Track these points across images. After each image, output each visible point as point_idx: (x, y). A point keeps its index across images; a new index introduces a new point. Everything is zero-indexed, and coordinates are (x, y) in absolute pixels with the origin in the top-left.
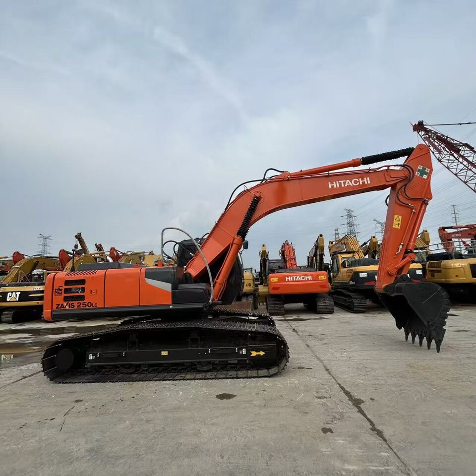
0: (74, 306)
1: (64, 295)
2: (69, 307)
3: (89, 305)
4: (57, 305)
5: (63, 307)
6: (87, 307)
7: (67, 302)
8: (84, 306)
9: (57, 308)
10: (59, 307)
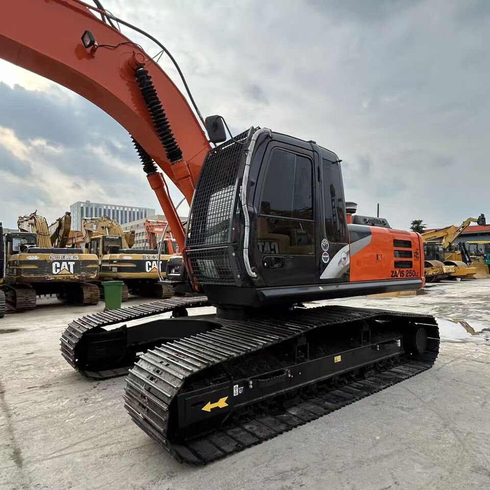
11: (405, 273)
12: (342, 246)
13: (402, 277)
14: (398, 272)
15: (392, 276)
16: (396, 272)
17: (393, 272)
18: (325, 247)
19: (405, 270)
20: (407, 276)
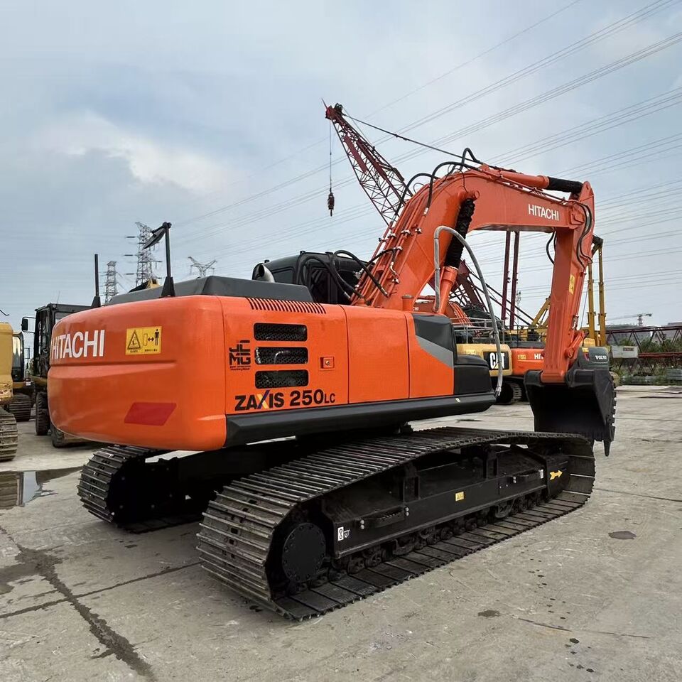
0: (282, 401)
1: (256, 367)
2: (271, 406)
3: (319, 397)
4: (237, 398)
5: (255, 406)
6: (313, 404)
7: (264, 390)
8: (307, 400)
9: (238, 408)
10: (245, 404)
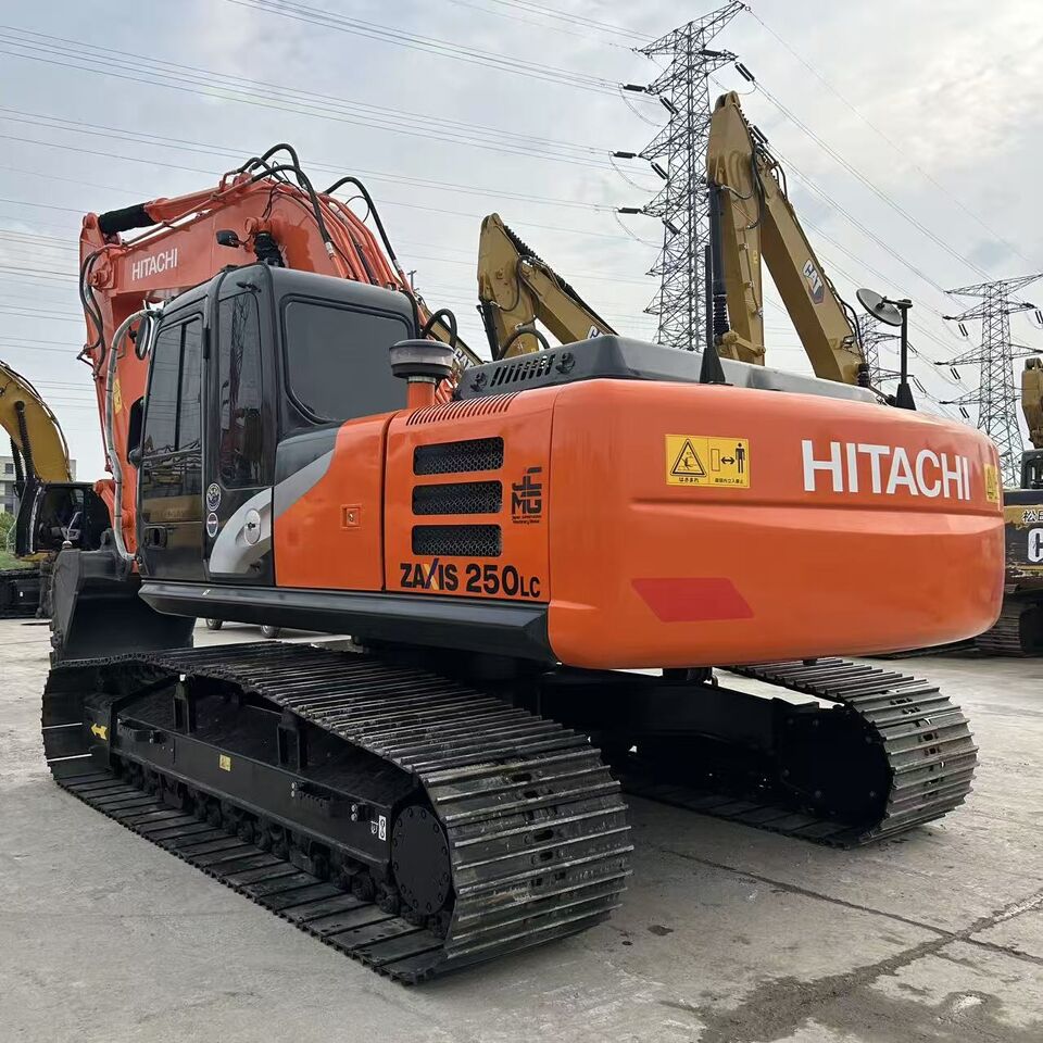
11: (463, 578)
12: (251, 495)
13: (447, 591)
14: (427, 569)
15: (404, 583)
16: (419, 569)
17: (405, 566)
18: (213, 502)
19: (461, 562)
20: (469, 588)
